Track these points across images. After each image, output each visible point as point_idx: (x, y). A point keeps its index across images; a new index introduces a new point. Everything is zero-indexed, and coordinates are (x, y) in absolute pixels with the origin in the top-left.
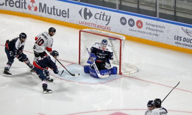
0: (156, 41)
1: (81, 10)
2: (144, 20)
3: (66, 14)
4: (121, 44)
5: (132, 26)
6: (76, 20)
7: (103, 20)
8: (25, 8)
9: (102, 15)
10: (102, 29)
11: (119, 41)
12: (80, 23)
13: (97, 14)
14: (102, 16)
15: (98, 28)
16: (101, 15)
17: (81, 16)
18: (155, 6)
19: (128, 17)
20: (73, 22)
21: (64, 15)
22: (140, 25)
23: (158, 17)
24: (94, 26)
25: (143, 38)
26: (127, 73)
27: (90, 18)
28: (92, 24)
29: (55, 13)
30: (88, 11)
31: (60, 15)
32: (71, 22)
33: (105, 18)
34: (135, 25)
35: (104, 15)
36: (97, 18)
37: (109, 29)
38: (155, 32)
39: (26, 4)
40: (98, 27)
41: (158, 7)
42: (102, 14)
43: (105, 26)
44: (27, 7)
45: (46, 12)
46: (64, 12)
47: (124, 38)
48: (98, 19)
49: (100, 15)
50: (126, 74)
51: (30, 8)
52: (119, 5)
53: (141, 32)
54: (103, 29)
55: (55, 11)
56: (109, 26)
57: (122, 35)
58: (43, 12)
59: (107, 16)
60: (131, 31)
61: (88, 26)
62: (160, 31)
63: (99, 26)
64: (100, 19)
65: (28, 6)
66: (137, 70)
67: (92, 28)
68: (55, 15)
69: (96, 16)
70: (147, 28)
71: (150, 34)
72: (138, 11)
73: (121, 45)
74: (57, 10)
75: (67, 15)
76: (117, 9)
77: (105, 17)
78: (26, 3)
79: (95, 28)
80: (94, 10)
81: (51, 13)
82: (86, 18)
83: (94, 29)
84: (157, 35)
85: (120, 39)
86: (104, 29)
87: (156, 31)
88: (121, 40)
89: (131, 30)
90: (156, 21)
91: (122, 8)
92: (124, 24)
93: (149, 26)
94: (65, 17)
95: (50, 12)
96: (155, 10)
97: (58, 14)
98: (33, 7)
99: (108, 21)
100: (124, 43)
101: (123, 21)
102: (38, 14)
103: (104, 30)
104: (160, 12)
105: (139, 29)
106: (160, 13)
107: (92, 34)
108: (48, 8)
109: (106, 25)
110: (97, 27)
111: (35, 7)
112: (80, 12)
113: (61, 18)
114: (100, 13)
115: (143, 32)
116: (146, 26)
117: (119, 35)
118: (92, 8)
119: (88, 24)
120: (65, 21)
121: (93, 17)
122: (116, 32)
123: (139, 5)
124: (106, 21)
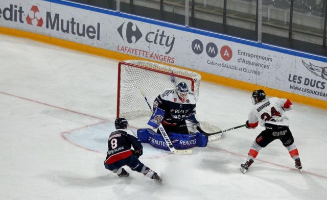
0: (255, 83)
1: (122, 26)
2: (235, 46)
3: (94, 32)
4: (193, 87)
5: (212, 55)
6: (113, 44)
7: (160, 43)
8: (22, 21)
9: (160, 35)
10: (158, 60)
11: (191, 81)
12: (120, 49)
13: (151, 34)
14: (159, 38)
15: (152, 59)
16: (157, 35)
17: (122, 36)
18: (255, 21)
19: (205, 40)
20: (106, 48)
21: (91, 35)
22: (228, 55)
23: (259, 41)
24: (145, 55)
25: (233, 77)
27: (137, 40)
28: (140, 51)
29: (75, 31)
30: (134, 29)
31: (83, 35)
32: (103, 47)
33: (164, 42)
34: (219, 54)
35: (162, 36)
36: (151, 40)
37: (171, 61)
38: (254, 68)
39: (23, 14)
40: (152, 56)
41: (260, 23)
42: (160, 33)
43: (164, 54)
44: (24, 19)
45: (58, 29)
46: (91, 29)
48: (152, 42)
49: (155, 35)
51: (29, 20)
52: (189, 17)
53: (229, 67)
54: (160, 61)
55: (75, 26)
56: (171, 55)
57: (195, 71)
58: (53, 28)
59: (168, 37)
60: (211, 65)
61: (134, 54)
62: (263, 66)
63: (154, 55)
64: (155, 43)
65: (26, 16)
66: (221, 134)
67: (142, 59)
68: (74, 33)
69: (148, 37)
70: (239, 60)
71: (245, 70)
72: (224, 30)
73: (193, 90)
74: (78, 25)
75: (96, 35)
76: (187, 25)
77: (164, 39)
78: (23, 12)
79: (147, 58)
80: (144, 27)
81: (67, 31)
82: (130, 41)
83: (144, 59)
84: (257, 73)
85: (191, 79)
86: (162, 60)
87: (257, 65)
88: (193, 82)
89: (212, 63)
90: (257, 48)
91: (196, 24)
92: (198, 52)
93: (242, 57)
94: (93, 37)
95: (65, 28)
96: (254, 28)
97: (81, 32)
98: (35, 19)
99: (169, 45)
100: (199, 85)
101: (197, 47)
102: (45, 32)
103: (163, 61)
104: (264, 32)
105: (225, 62)
106: (263, 34)
107: (141, 69)
108: (62, 21)
109: (167, 53)
111: (39, 19)
112: (120, 30)
113: (85, 40)
114: (156, 33)
115: (233, 67)
116: (239, 56)
117: (189, 72)
118: (141, 22)
119: (134, 52)
120: (92, 45)
121: (143, 38)
122: (185, 67)
123: (227, 18)
124: (167, 45)
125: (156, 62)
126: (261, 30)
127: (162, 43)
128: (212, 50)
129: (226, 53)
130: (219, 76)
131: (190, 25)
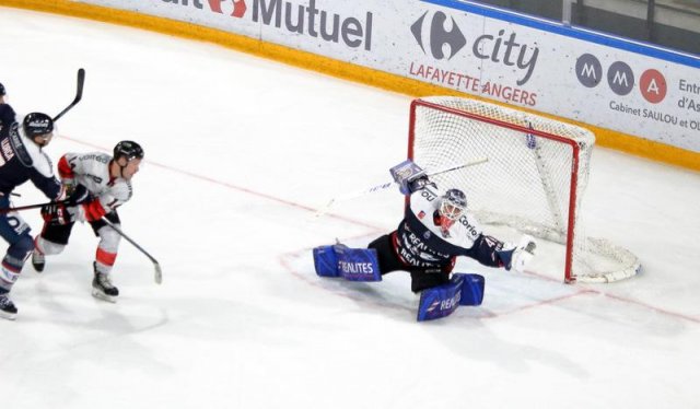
1: (421, 19)
2: (672, 71)
3: (359, 32)
4: (577, 161)
5: (621, 90)
6: (401, 59)
7: (506, 61)
9: (506, 43)
10: (501, 99)
11: (569, 149)
12: (415, 70)
13: (486, 40)
14: (503, 48)
15: (486, 95)
16: (499, 41)
17: (421, 44)
19: (607, 55)
20: (384, 68)
21: (352, 38)
22: (656, 89)
24: (470, 86)
25: (667, 141)
26: (593, 280)
27: (453, 53)
28: (460, 76)
29: (317, 29)
30: (448, 26)
31: (334, 38)
32: (377, 66)
33: (514, 57)
34: (637, 88)
35: (511, 44)
36: (485, 54)
37: (529, 102)
40: (486, 88)
42: (506, 37)
43: (514, 86)
46: (352, 26)
47: (588, 138)
48: (487, 57)
49: (494, 42)
50: (592, 283)
51: (215, 3)
52: (573, 4)
53: (660, 118)
54: (505, 101)
55: (317, 18)
56: (528, 87)
57: (581, 124)
58: (267, 20)
59: (524, 47)
60: (619, 112)
61: (446, 85)
63: (491, 86)
64: (494, 59)
66: (636, 267)
67: (462, 94)
69: (480, 45)
70: (681, 103)
71: (693, 125)
72: (649, 35)
73: (575, 167)
74: (324, 14)
75: (363, 39)
76: (566, 22)
77: (515, 52)
79: (475, 93)
81: (299, 29)
82: (438, 54)
83: (468, 96)
85: (573, 143)
86: (510, 99)
88: (576, 148)
89: (620, 108)
91: (588, 21)
92: (589, 82)
93: (689, 95)
94: (357, 44)
95: (295, 22)
97: (330, 31)
99: (526, 66)
100: (589, 156)
101: (589, 70)
102: (248, 29)
103: (511, 102)
105: (651, 107)
107: (461, 118)
109: (520, 83)
110: (484, 91)
112: (416, 29)
113: (339, 51)
114: (496, 37)
115: (668, 119)
116: (681, 95)
117: (569, 127)
118: (463, 12)
119: (447, 79)
120: (355, 62)
121: (468, 48)
122: (560, 114)
123: (656, 8)
124: (521, 66)
125: (496, 102)
127: (511, 60)
128: (621, 78)
129: (653, 86)
130: (637, 138)
131: (574, 21)
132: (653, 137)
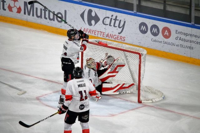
0: (189, 57)
1: (84, 12)
2: (173, 27)
3: (62, 17)
4: (141, 60)
5: (155, 34)
6: (77, 26)
7: (114, 26)
9: (114, 19)
10: (113, 39)
11: (138, 56)
13: (107, 19)
14: (113, 21)
15: (107, 38)
16: (111, 19)
17: (84, 20)
18: (189, 7)
19: (150, 23)
21: (59, 19)
22: (167, 34)
23: (193, 23)
24: (102, 35)
25: (172, 52)
26: (148, 102)
27: (96, 23)
28: (98, 32)
29: (47, 16)
30: (93, 14)
31: (53, 19)
33: (117, 24)
34: (160, 34)
35: (116, 20)
36: (106, 24)
37: (123, 40)
38: (189, 44)
39: (5, 3)
41: (193, 9)
42: (114, 17)
43: (117, 34)
44: (6, 7)
45: (33, 15)
47: (144, 52)
48: (107, 25)
49: (110, 19)
50: (147, 103)
51: (10, 8)
52: (137, 5)
53: (169, 44)
54: (114, 40)
56: (123, 35)
57: (141, 47)
58: (29, 14)
59: (120, 20)
60: (154, 42)
61: (93, 35)
62: (196, 42)
63: (109, 35)
64: (110, 25)
65: (8, 5)
66: (163, 96)
67: (99, 38)
68: (46, 18)
69: (105, 21)
70: (177, 38)
71: (181, 46)
72: (165, 15)
73: (140, 62)
76: (135, 11)
77: (117, 22)
78: (5, 2)
79: (103, 37)
80: (101, 13)
81: (41, 17)
82: (90, 24)
84: (191, 48)
85: (139, 54)
86: (116, 39)
87: (191, 42)
88: (140, 55)
89: (155, 41)
90: (191, 28)
91: (142, 10)
92: (144, 32)
93: (179, 35)
94: (61, 21)
95: (39, 14)
96: (188, 13)
97: (51, 17)
98: (15, 7)
99: (121, 27)
101: (143, 28)
102: (23, 17)
103: (116, 40)
104: (197, 15)
105: (166, 40)
106: (196, 17)
108: (37, 9)
109: (119, 33)
110: (107, 36)
111: (18, 7)
112: (82, 16)
113: (55, 24)
114: (110, 17)
115: (172, 44)
116: (176, 35)
117: (138, 48)
118: (98, 9)
119: (93, 33)
120: (61, 28)
121: (101, 22)
122: (134, 44)
123: (166, 5)
124: (119, 27)
125: (111, 40)
126: (194, 14)
127: (116, 25)
128: (155, 30)
129: (166, 33)
130: (161, 51)
131: (137, 11)
132: (167, 51)
